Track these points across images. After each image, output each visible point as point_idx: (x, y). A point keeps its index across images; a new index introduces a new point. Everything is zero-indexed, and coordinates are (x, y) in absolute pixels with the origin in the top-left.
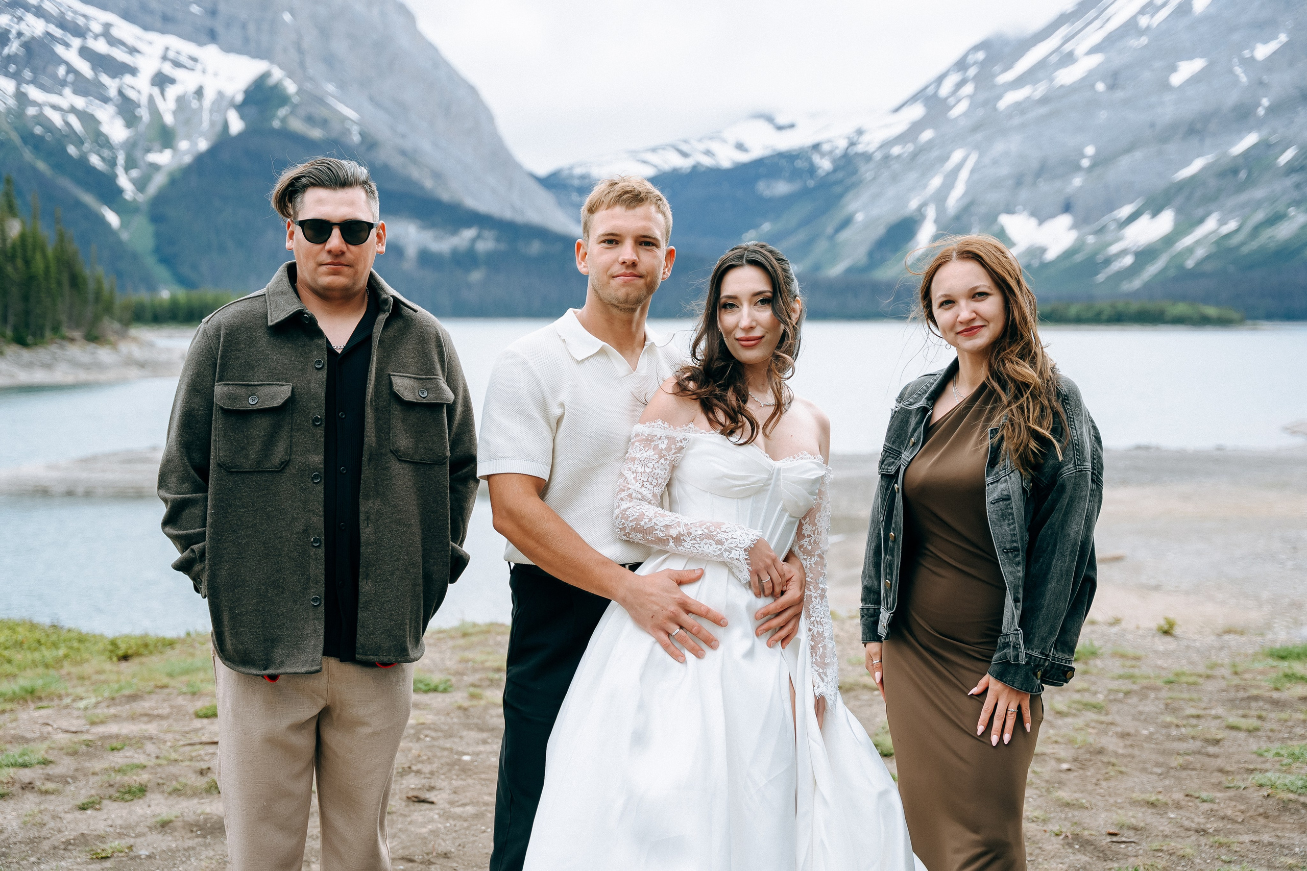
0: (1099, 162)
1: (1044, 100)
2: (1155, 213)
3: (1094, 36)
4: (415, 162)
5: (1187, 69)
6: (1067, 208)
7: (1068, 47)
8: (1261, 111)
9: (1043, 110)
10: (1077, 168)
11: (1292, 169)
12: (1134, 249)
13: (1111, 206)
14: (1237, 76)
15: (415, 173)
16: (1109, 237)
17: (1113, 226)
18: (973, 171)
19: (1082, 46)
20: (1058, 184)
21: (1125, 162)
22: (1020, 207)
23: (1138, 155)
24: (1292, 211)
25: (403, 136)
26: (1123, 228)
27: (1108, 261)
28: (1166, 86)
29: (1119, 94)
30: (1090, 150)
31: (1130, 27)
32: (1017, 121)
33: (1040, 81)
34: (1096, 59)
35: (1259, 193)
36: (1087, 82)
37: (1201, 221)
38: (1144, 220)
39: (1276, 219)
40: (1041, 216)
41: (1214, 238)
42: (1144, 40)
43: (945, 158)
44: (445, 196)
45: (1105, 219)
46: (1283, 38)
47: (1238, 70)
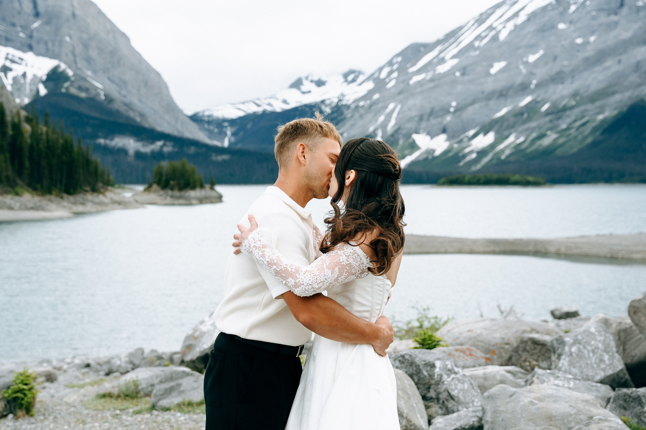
0: (458, 109)
1: (432, 80)
2: (486, 133)
3: (454, 50)
4: (131, 109)
5: (498, 66)
6: (444, 131)
7: (442, 55)
8: (532, 86)
9: (431, 85)
10: (448, 112)
11: (547, 113)
12: (477, 150)
13: (465, 130)
14: (521, 70)
15: (132, 114)
16: (464, 145)
17: (466, 139)
18: (399, 113)
19: (448, 55)
20: (439, 120)
21: (470, 109)
22: (422, 131)
23: (477, 106)
24: (549, 133)
25: (125, 96)
26: (471, 140)
27: (464, 156)
28: (488, 74)
29: (466, 78)
30: (454, 104)
31: (470, 46)
32: (419, 90)
33: (430, 71)
34: (455, 61)
35: (533, 124)
36: (451, 72)
37: (507, 137)
38: (481, 136)
39: (542, 136)
40: (432, 135)
41: (513, 145)
42: (477, 53)
43: (386, 107)
44: (146, 125)
45: (462, 136)
46: (541, 52)
47: (522, 67)
